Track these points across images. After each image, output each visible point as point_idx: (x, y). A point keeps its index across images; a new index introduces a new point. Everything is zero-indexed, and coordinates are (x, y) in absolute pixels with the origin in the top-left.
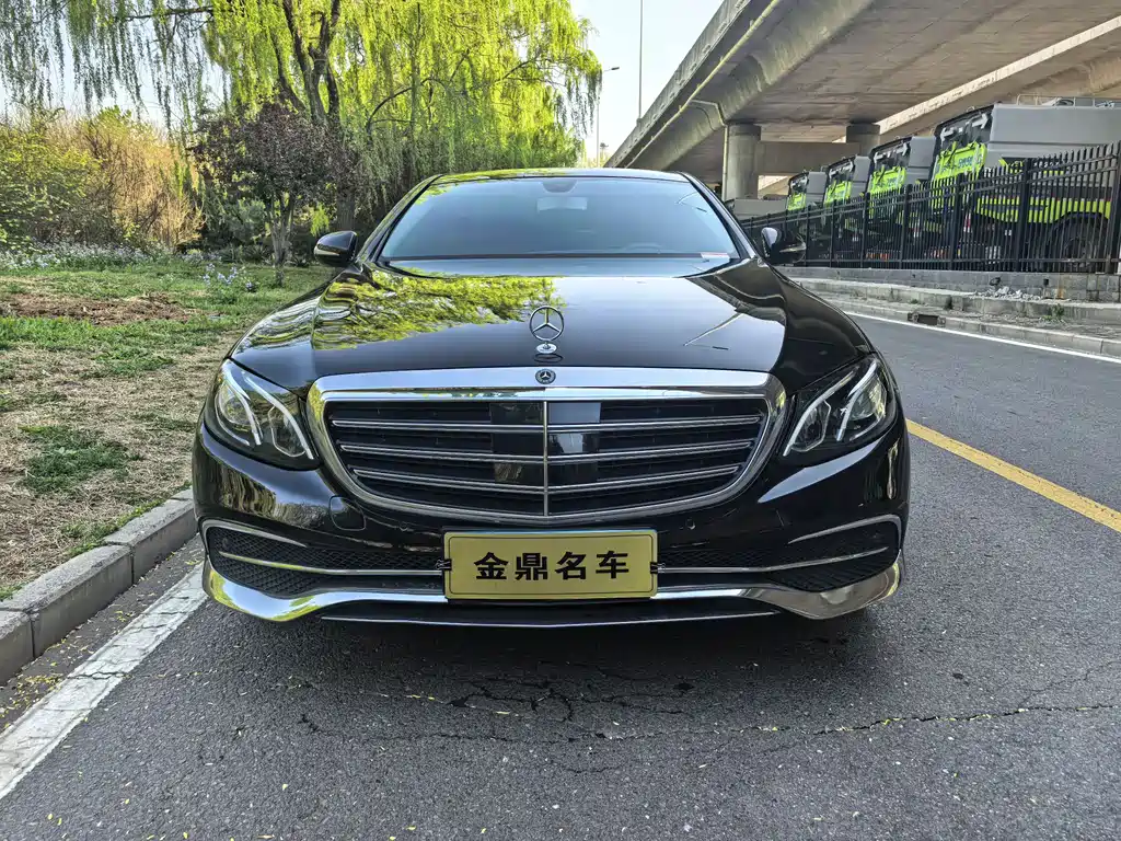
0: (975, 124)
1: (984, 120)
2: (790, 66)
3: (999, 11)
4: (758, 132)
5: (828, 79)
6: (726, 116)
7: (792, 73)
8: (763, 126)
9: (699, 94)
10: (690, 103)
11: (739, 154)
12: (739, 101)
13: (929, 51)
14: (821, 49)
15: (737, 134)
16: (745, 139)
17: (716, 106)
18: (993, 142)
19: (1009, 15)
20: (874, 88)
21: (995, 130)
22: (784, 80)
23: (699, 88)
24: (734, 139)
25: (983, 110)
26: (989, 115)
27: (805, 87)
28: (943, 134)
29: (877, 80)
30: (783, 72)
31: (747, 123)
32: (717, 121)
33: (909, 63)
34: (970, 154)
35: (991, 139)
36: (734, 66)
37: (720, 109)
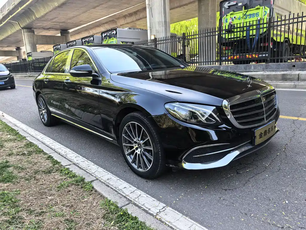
0: (112, 33)
1: (115, 32)
2: (45, 13)
3: (102, 4)
4: (33, 32)
5: (56, 18)
6: (22, 26)
7: (46, 14)
8: (35, 30)
9: (10, 19)
10: (7, 21)
11: (29, 38)
12: (27, 22)
13: (84, 12)
14: (55, 9)
15: (26, 32)
16: (29, 34)
17: (17, 23)
18: (118, 38)
19: (103, 6)
20: (69, 21)
21: (119, 34)
22: (43, 17)
23: (11, 17)
24: (26, 34)
25: (114, 30)
26: (116, 31)
27: (49, 19)
28: (103, 35)
29: (70, 19)
30: (42, 14)
31: (29, 29)
32: (18, 28)
33: (79, 15)
34: (112, 40)
35: (118, 37)
36: (24, 11)
37: (19, 24)
